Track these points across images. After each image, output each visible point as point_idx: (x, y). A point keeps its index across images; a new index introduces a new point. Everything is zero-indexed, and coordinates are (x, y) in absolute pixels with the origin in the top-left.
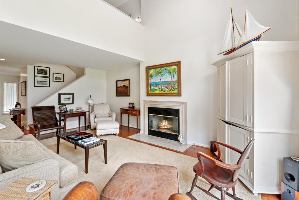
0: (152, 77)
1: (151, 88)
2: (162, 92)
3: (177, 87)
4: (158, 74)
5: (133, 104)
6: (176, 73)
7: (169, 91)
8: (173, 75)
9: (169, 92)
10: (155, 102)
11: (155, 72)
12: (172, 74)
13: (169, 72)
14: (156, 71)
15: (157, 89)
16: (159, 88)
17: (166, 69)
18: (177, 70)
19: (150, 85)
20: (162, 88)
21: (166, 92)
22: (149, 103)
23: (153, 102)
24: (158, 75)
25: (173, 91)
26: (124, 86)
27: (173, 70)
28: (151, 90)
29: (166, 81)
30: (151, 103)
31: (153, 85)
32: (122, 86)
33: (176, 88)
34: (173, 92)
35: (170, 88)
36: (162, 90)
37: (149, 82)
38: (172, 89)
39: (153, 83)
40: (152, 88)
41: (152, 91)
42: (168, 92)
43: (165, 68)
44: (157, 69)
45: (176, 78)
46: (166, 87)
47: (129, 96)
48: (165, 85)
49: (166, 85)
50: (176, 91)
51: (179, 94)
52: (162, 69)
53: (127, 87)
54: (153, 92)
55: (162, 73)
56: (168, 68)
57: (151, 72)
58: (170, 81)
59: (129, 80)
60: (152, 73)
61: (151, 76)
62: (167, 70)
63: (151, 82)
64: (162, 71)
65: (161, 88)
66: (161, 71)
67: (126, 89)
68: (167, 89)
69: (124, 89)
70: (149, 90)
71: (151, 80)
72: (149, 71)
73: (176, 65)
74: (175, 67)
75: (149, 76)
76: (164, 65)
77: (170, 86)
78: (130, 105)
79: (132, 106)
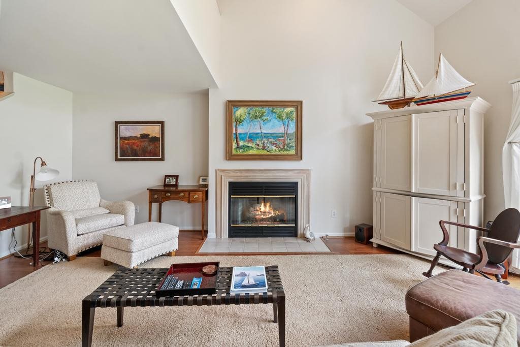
0: (240, 123)
1: (238, 144)
2: (265, 152)
3: (294, 144)
5: (177, 177)
6: (292, 120)
7: (279, 151)
8: (287, 124)
9: (279, 153)
10: (248, 171)
11: (249, 114)
12: (286, 120)
13: (280, 117)
14: (251, 112)
15: (253, 146)
16: (258, 145)
17: (272, 111)
18: (294, 115)
19: (237, 138)
20: (263, 144)
21: (273, 153)
22: (232, 174)
23: (241, 173)
24: (255, 120)
25: (287, 150)
26: (144, 136)
27: (287, 114)
28: (238, 148)
29: (273, 132)
30: (239, 174)
31: (243, 139)
32: (139, 136)
33: (293, 146)
34: (285, 153)
35: (281, 146)
36: (263, 149)
37: (234, 132)
38: (285, 148)
39: (244, 134)
40: (241, 143)
41: (241, 150)
42: (276, 153)
43: (271, 108)
44: (254, 109)
45: (292, 129)
46: (273, 144)
47: (162, 159)
48: (270, 140)
49: (272, 140)
50: (293, 152)
51: (299, 156)
52: (265, 109)
53: (155, 140)
54: (244, 151)
55: (265, 118)
56: (278, 110)
57: (240, 112)
58: (282, 133)
59: (162, 123)
60: (241, 116)
61: (239, 121)
62: (275, 113)
63: (238, 132)
64: (265, 114)
65: (261, 145)
66: (263, 113)
67: (151, 143)
68: (275, 148)
69: (145, 144)
70: (234, 147)
71: (239, 128)
72: (234, 110)
73: (292, 106)
74: (291, 109)
75: (234, 120)
76: (269, 103)
77: (281, 142)
78: (167, 180)
79: (174, 183)
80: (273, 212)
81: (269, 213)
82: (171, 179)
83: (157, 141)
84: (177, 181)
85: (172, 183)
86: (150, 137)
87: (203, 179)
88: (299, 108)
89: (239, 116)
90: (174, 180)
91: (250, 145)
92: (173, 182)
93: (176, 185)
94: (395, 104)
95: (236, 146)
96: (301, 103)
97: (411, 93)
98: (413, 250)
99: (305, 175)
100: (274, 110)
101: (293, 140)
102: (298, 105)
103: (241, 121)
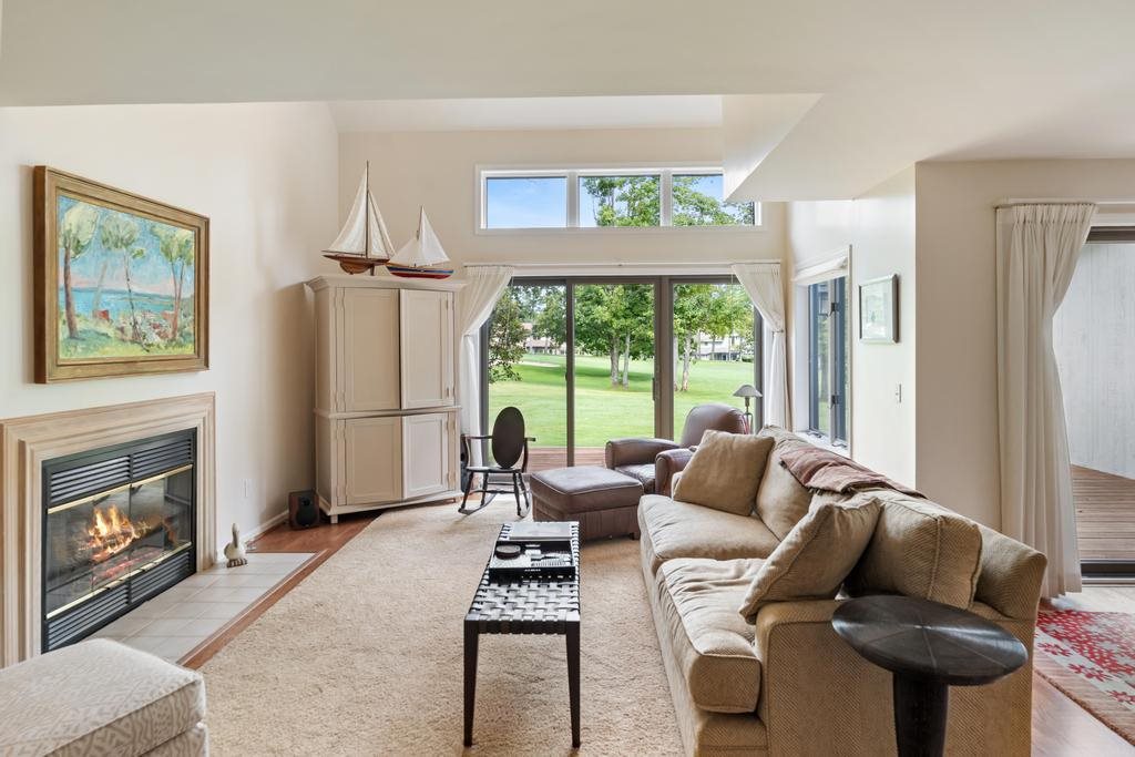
0: (77, 252)
1: (70, 324)
2: (135, 352)
3: (190, 329)
4: (116, 246)
6: (189, 263)
7: (166, 347)
8: (179, 272)
9: (166, 353)
11: (101, 227)
12: (178, 263)
13: (167, 252)
14: (106, 223)
15: (111, 332)
16: (122, 330)
17: (152, 232)
18: (193, 252)
19: (68, 305)
20: (134, 327)
21: (155, 353)
24: (115, 251)
25: (181, 345)
27: (180, 246)
28: (71, 337)
29: (152, 292)
33: (190, 334)
34: (178, 351)
35: (170, 330)
36: (133, 342)
37: (62, 283)
38: (177, 337)
40: (80, 325)
41: (81, 346)
42: (160, 352)
43: (150, 223)
44: (113, 213)
45: (188, 292)
46: (155, 327)
48: (148, 315)
49: (152, 317)
50: (189, 350)
51: (202, 357)
52: (136, 222)
54: (86, 350)
56: (163, 231)
57: (76, 216)
58: (170, 298)
60: (79, 228)
61: (75, 247)
62: (158, 237)
63: (73, 284)
64: (137, 236)
65: (129, 328)
66: (132, 233)
68: (157, 339)
70: (61, 337)
71: (74, 269)
72: (61, 206)
73: (190, 226)
74: (186, 234)
75: (61, 242)
76: (149, 208)
77: (170, 322)
80: (133, 530)
81: (126, 535)
88: (203, 232)
89: (74, 231)
91: (104, 328)
94: (352, 264)
95: (67, 333)
96: (207, 222)
97: (377, 251)
98: (406, 497)
99: (208, 407)
100: (157, 230)
101: (191, 318)
102: (201, 228)
103: (79, 248)
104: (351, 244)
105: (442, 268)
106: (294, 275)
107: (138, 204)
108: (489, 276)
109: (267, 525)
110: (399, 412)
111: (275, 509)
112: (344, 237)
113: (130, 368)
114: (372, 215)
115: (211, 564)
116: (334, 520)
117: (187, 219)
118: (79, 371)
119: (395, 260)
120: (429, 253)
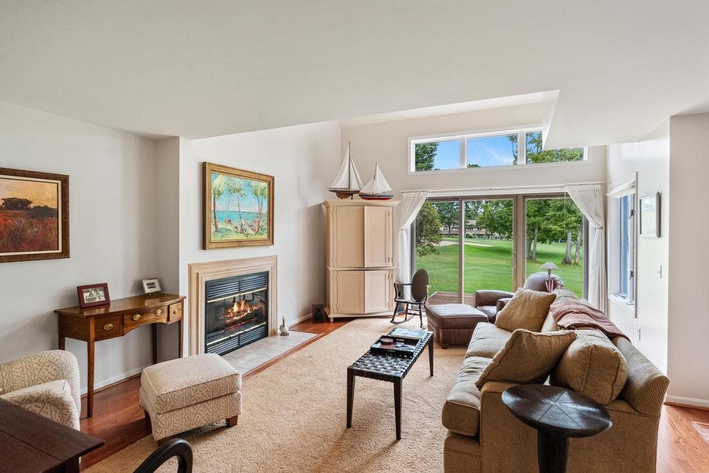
0: (219, 196)
1: (216, 225)
2: (242, 237)
3: (265, 227)
4: (234, 192)
5: (104, 287)
6: (265, 198)
7: (255, 235)
8: (261, 202)
9: (255, 238)
10: (226, 262)
11: (228, 185)
12: (260, 198)
13: (255, 193)
14: (230, 182)
15: (232, 229)
16: (236, 228)
17: (249, 185)
18: (267, 193)
19: (215, 218)
20: (241, 226)
21: (250, 238)
22: (210, 269)
24: (234, 194)
25: (262, 234)
26: (18, 203)
27: (261, 190)
28: (216, 231)
29: (250, 211)
30: (217, 269)
33: (265, 229)
34: (260, 237)
35: (257, 228)
36: (241, 233)
37: (213, 209)
38: (260, 231)
39: (223, 212)
40: (220, 226)
41: (220, 235)
42: (252, 237)
43: (248, 181)
44: (233, 178)
45: (265, 210)
46: (250, 226)
48: (247, 221)
49: (249, 222)
50: (265, 236)
51: (271, 240)
52: (243, 181)
54: (222, 236)
55: (242, 192)
56: (254, 184)
57: (218, 181)
59: (64, 180)
60: (219, 186)
61: (218, 194)
62: (252, 187)
63: (217, 209)
64: (243, 187)
65: (239, 228)
67: (34, 221)
68: (251, 232)
69: (20, 221)
70: (212, 231)
71: (217, 203)
72: (213, 177)
73: (266, 181)
74: (265, 185)
75: (212, 192)
76: (247, 174)
77: (256, 224)
78: (86, 295)
79: (103, 299)
80: (249, 310)
82: (93, 292)
83: (52, 216)
84: (107, 295)
85: (98, 300)
86: (32, 206)
87: (148, 284)
88: (271, 183)
89: (217, 187)
90: (101, 293)
91: (229, 227)
92: (99, 297)
93: (106, 304)
95: (214, 230)
96: (273, 178)
97: (354, 187)
98: (366, 312)
99: (274, 262)
100: (251, 184)
101: (266, 222)
102: (271, 181)
103: (220, 194)
104: (341, 184)
105: (387, 194)
106: (316, 199)
107: (243, 174)
108: (414, 197)
109: (301, 319)
110: (363, 269)
111: (305, 312)
112: (338, 181)
113: (239, 244)
114: (352, 169)
115: (275, 334)
116: (332, 320)
117: (264, 178)
118: (219, 245)
119: (363, 191)
120: (381, 187)
